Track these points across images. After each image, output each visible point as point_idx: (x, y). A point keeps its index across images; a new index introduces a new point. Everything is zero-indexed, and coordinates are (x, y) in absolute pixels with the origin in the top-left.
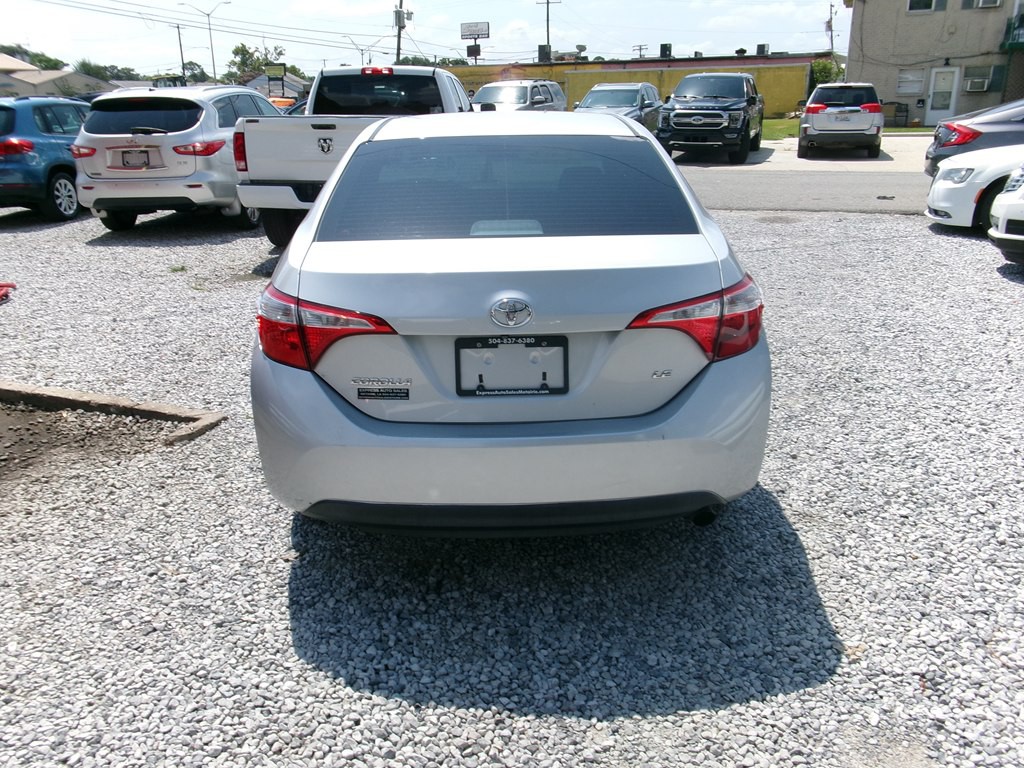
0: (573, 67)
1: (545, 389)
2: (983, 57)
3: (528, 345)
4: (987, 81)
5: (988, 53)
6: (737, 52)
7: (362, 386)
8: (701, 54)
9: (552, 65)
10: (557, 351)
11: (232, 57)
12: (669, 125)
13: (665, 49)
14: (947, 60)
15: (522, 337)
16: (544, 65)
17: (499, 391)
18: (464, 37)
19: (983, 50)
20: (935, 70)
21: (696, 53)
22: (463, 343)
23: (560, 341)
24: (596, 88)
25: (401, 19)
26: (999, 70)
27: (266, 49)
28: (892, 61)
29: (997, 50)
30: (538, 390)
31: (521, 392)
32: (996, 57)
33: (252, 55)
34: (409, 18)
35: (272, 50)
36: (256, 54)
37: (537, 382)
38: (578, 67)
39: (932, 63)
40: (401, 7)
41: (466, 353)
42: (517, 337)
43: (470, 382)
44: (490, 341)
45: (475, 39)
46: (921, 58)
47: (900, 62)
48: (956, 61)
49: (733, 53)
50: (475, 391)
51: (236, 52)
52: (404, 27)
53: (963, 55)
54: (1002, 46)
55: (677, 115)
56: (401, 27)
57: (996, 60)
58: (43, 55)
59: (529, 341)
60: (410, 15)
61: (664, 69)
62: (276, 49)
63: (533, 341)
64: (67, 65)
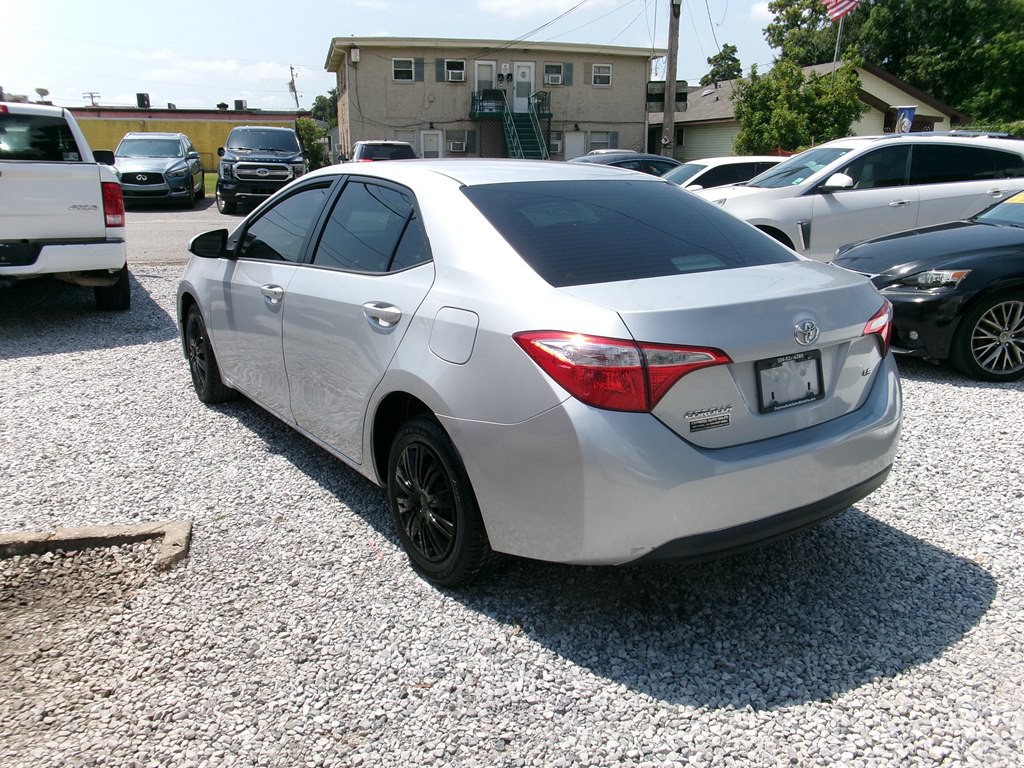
2: (457, 123)
4: (464, 144)
5: (461, 120)
6: (218, 106)
7: (694, 419)
8: (174, 106)
12: (232, 176)
13: (143, 99)
14: (431, 124)
15: (796, 354)
19: (458, 118)
20: (422, 132)
21: (169, 105)
22: (760, 366)
24: (129, 136)
26: (472, 134)
28: (387, 122)
29: (467, 118)
32: (468, 123)
39: (420, 125)
41: (763, 373)
42: (793, 354)
43: (767, 401)
44: (778, 360)
46: (409, 122)
47: (394, 124)
48: (439, 126)
49: (214, 107)
50: (768, 408)
53: (442, 120)
54: (472, 115)
55: (240, 167)
57: (468, 126)
61: (147, 119)
63: (801, 356)
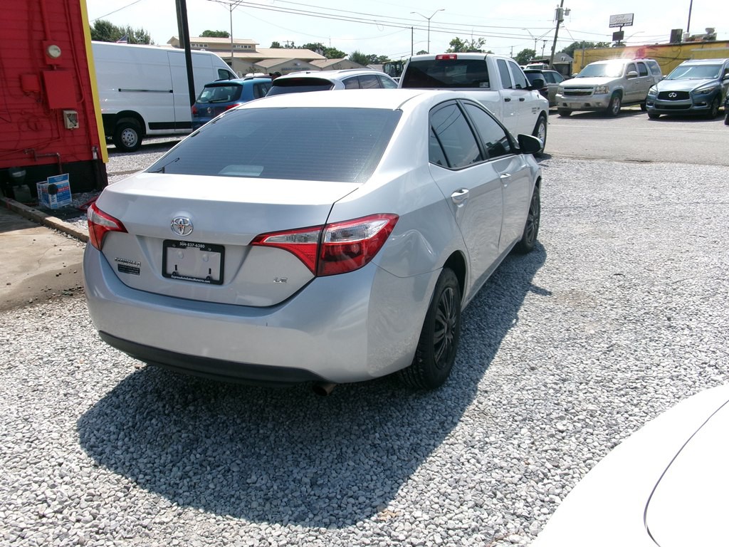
0: (701, 46)
1: (210, 280)
3: (202, 249)
7: (120, 263)
9: (681, 45)
10: (218, 255)
11: (449, 47)
15: (198, 243)
16: (674, 45)
17: (183, 277)
18: (611, 26)
22: (168, 244)
23: (220, 249)
25: (560, 15)
27: (473, 40)
30: (204, 280)
31: (194, 279)
33: (463, 44)
34: (567, 14)
35: (477, 41)
36: (466, 44)
37: (206, 274)
38: (705, 46)
40: (562, 6)
41: (170, 251)
42: (195, 243)
43: (171, 270)
44: (181, 244)
45: (621, 27)
50: (171, 275)
51: (452, 44)
52: (562, 21)
56: (560, 20)
58: (335, 49)
59: (201, 246)
60: (568, 12)
62: (480, 40)
63: (203, 246)
64: (347, 55)
